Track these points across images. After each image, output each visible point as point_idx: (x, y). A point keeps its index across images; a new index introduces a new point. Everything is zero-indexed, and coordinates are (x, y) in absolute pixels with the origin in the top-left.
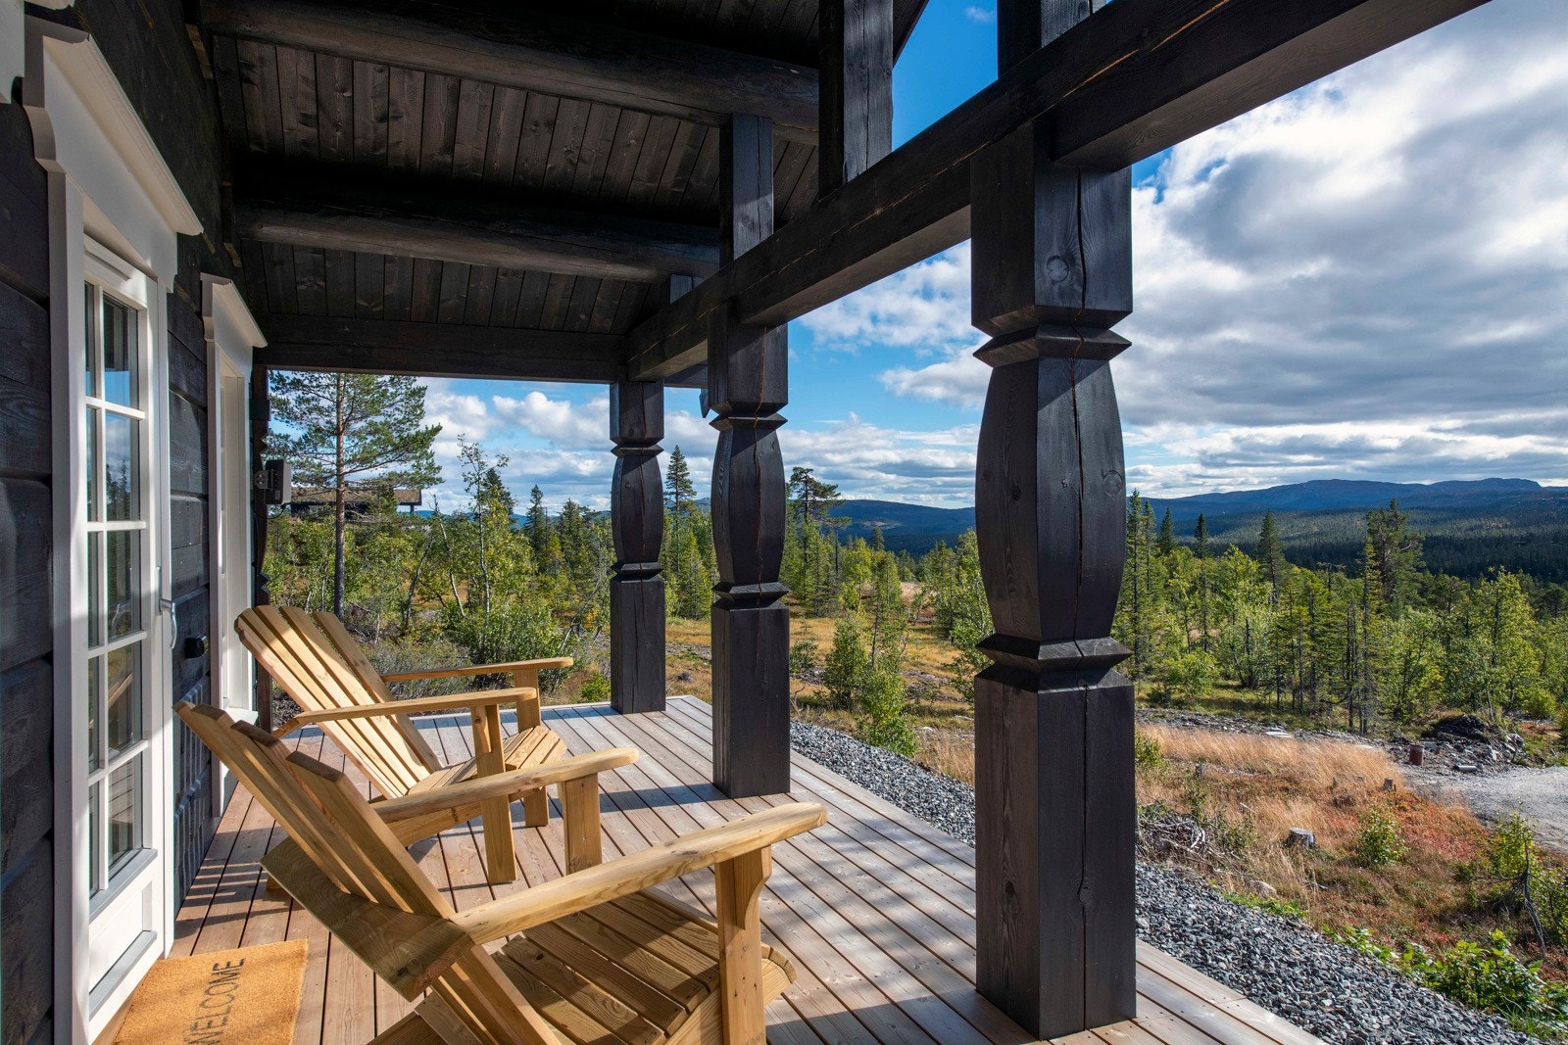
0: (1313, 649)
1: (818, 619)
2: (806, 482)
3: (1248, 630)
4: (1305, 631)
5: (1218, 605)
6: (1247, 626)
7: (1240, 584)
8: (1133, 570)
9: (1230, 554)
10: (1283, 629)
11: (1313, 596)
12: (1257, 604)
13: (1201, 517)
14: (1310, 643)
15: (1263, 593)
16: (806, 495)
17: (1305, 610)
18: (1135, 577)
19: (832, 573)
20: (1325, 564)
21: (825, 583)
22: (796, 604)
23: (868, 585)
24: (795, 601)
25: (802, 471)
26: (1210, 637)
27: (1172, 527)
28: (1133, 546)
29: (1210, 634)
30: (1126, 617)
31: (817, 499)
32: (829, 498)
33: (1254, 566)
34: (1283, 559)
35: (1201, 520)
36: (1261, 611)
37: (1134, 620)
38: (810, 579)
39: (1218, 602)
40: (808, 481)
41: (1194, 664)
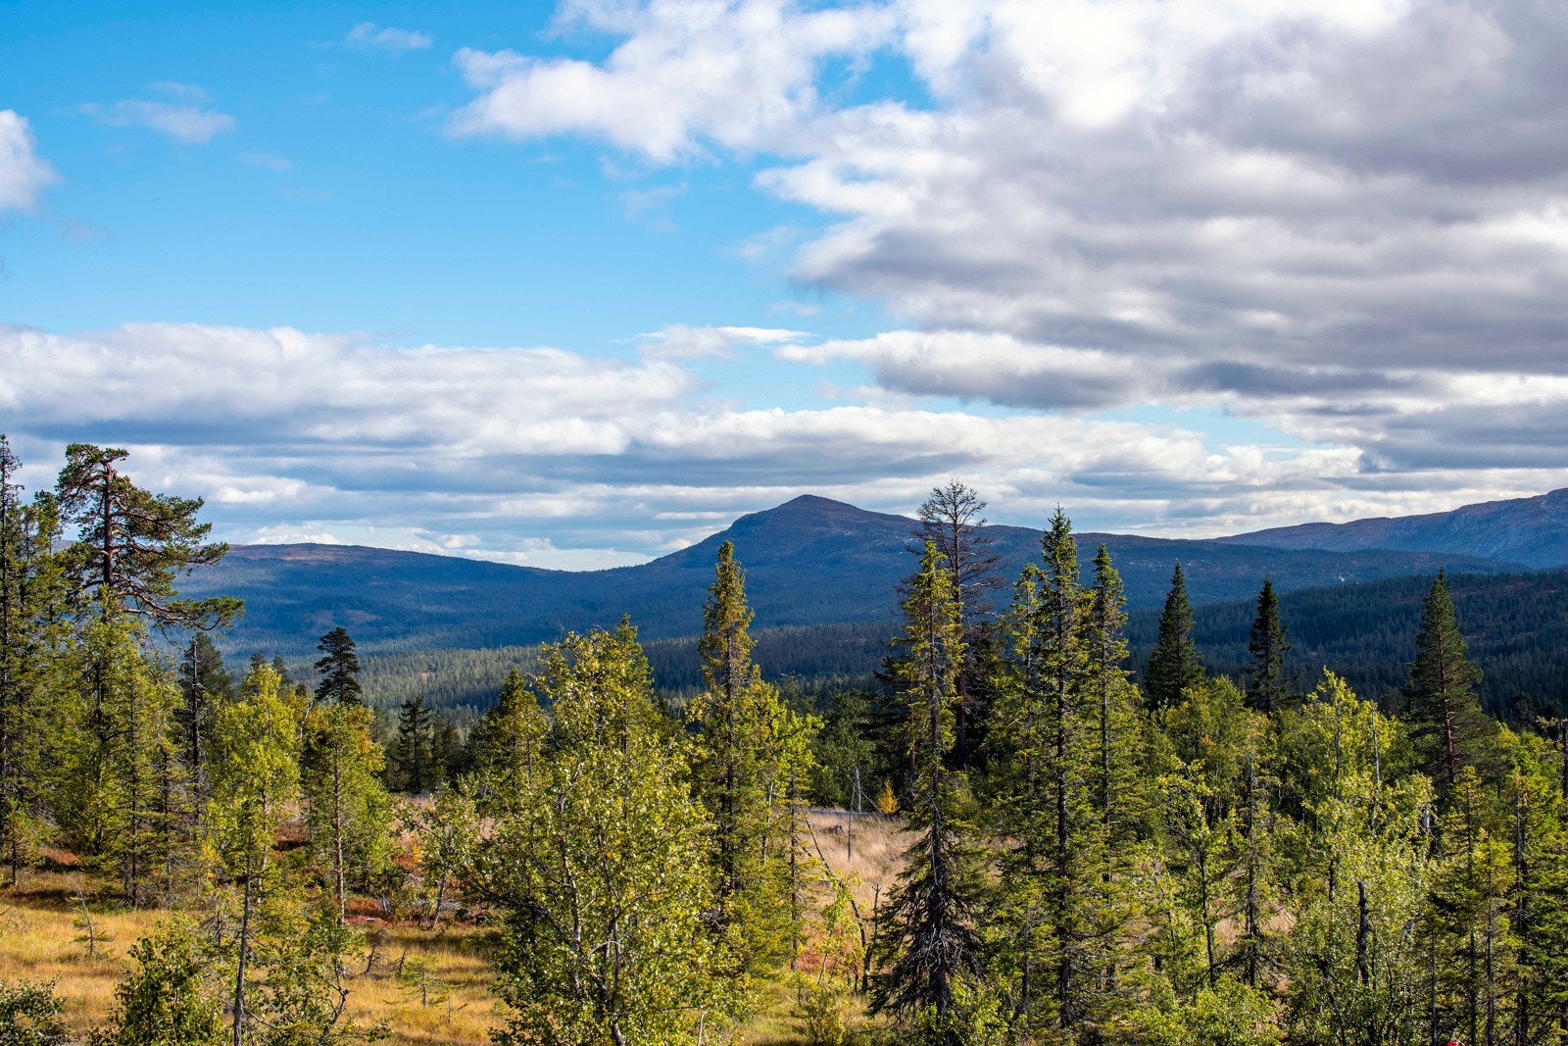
0: (1523, 957)
1: (136, 913)
2: (105, 491)
3: (1364, 912)
4: (1502, 910)
5: (1288, 847)
6: (1363, 902)
7: (1347, 783)
8: (1054, 751)
9: (1322, 698)
10: (1452, 907)
11: (1524, 810)
12: (1391, 839)
13: (1266, 592)
14: (1515, 942)
15: (1406, 808)
16: (103, 532)
17: (1503, 848)
18: (1061, 771)
19: (177, 770)
20: (1553, 722)
21: (160, 805)
22: (72, 868)
23: (292, 809)
24: (67, 858)
25: (96, 458)
26: (1263, 938)
27: (1188, 624)
28: (1054, 682)
29: (1264, 929)
30: (1036, 891)
31: (141, 542)
32: (175, 541)
33: (1386, 732)
34: (1474, 709)
35: (1266, 600)
36: (1400, 857)
37: (1058, 898)
38: (110, 793)
39: (1288, 840)
40: (110, 489)
41: (1213, 1019)
